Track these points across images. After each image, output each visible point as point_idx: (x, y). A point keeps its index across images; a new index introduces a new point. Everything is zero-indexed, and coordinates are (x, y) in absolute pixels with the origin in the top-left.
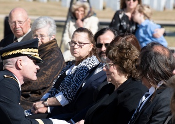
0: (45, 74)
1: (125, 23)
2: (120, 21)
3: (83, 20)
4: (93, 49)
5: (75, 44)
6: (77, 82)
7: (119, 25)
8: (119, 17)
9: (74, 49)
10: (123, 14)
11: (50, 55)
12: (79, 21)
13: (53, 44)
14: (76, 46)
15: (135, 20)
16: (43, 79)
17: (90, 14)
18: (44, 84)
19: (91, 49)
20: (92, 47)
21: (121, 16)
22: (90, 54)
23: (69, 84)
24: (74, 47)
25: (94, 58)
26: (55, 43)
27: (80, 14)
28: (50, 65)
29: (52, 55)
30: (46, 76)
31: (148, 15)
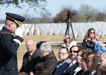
0: (49, 68)
1: (88, 44)
2: (86, 43)
3: (69, 43)
4: (69, 56)
5: (61, 54)
6: (62, 71)
7: (86, 45)
8: (85, 41)
9: (60, 56)
10: (87, 40)
11: (51, 60)
12: (68, 43)
13: (52, 54)
14: (61, 55)
15: (93, 42)
16: (48, 71)
17: (72, 40)
18: (49, 73)
19: (68, 56)
20: (68, 55)
21: (86, 41)
22: (68, 58)
23: (58, 72)
24: (60, 55)
25: (69, 59)
26: (53, 54)
27: (68, 40)
28: (51, 64)
29: (52, 60)
30: (50, 70)
31: (98, 39)
